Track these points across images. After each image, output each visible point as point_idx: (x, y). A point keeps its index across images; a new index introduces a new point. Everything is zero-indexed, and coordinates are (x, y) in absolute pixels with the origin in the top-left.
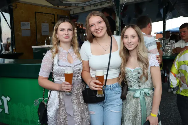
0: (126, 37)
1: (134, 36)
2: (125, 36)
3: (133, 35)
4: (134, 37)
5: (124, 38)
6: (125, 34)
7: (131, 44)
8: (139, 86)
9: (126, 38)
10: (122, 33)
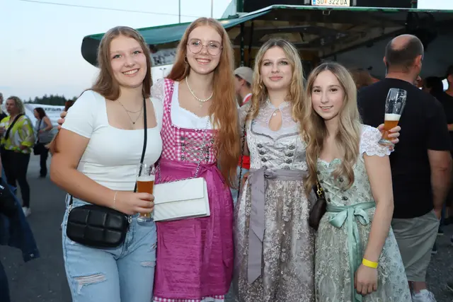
0: (319, 91)
1: (333, 88)
2: (316, 88)
3: (333, 86)
4: (334, 90)
5: (313, 93)
6: (315, 85)
7: (327, 105)
8: (345, 199)
9: (316, 92)
10: (309, 81)
